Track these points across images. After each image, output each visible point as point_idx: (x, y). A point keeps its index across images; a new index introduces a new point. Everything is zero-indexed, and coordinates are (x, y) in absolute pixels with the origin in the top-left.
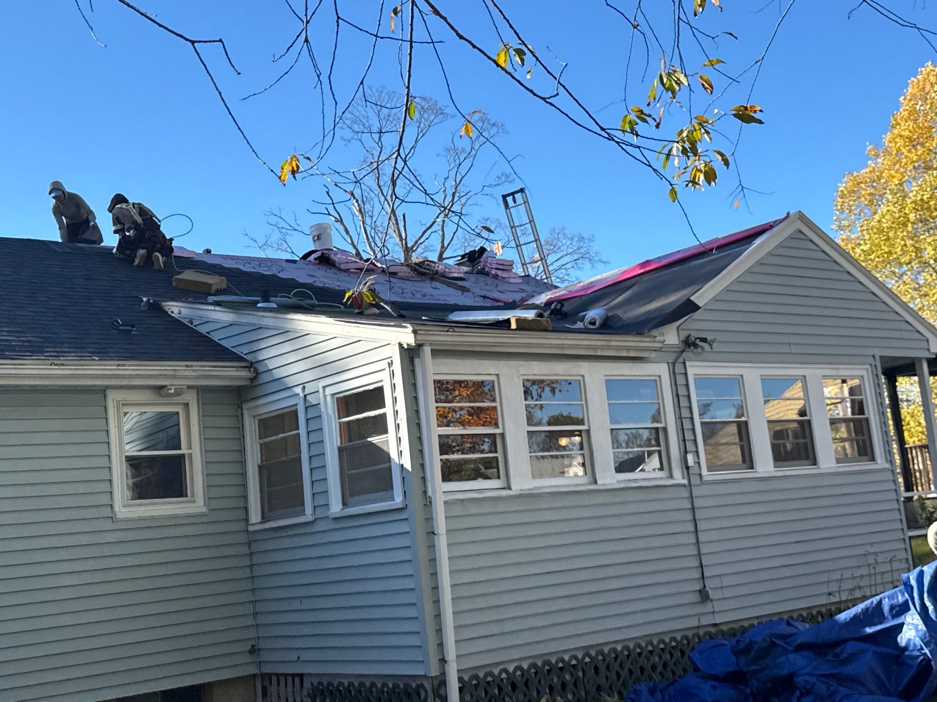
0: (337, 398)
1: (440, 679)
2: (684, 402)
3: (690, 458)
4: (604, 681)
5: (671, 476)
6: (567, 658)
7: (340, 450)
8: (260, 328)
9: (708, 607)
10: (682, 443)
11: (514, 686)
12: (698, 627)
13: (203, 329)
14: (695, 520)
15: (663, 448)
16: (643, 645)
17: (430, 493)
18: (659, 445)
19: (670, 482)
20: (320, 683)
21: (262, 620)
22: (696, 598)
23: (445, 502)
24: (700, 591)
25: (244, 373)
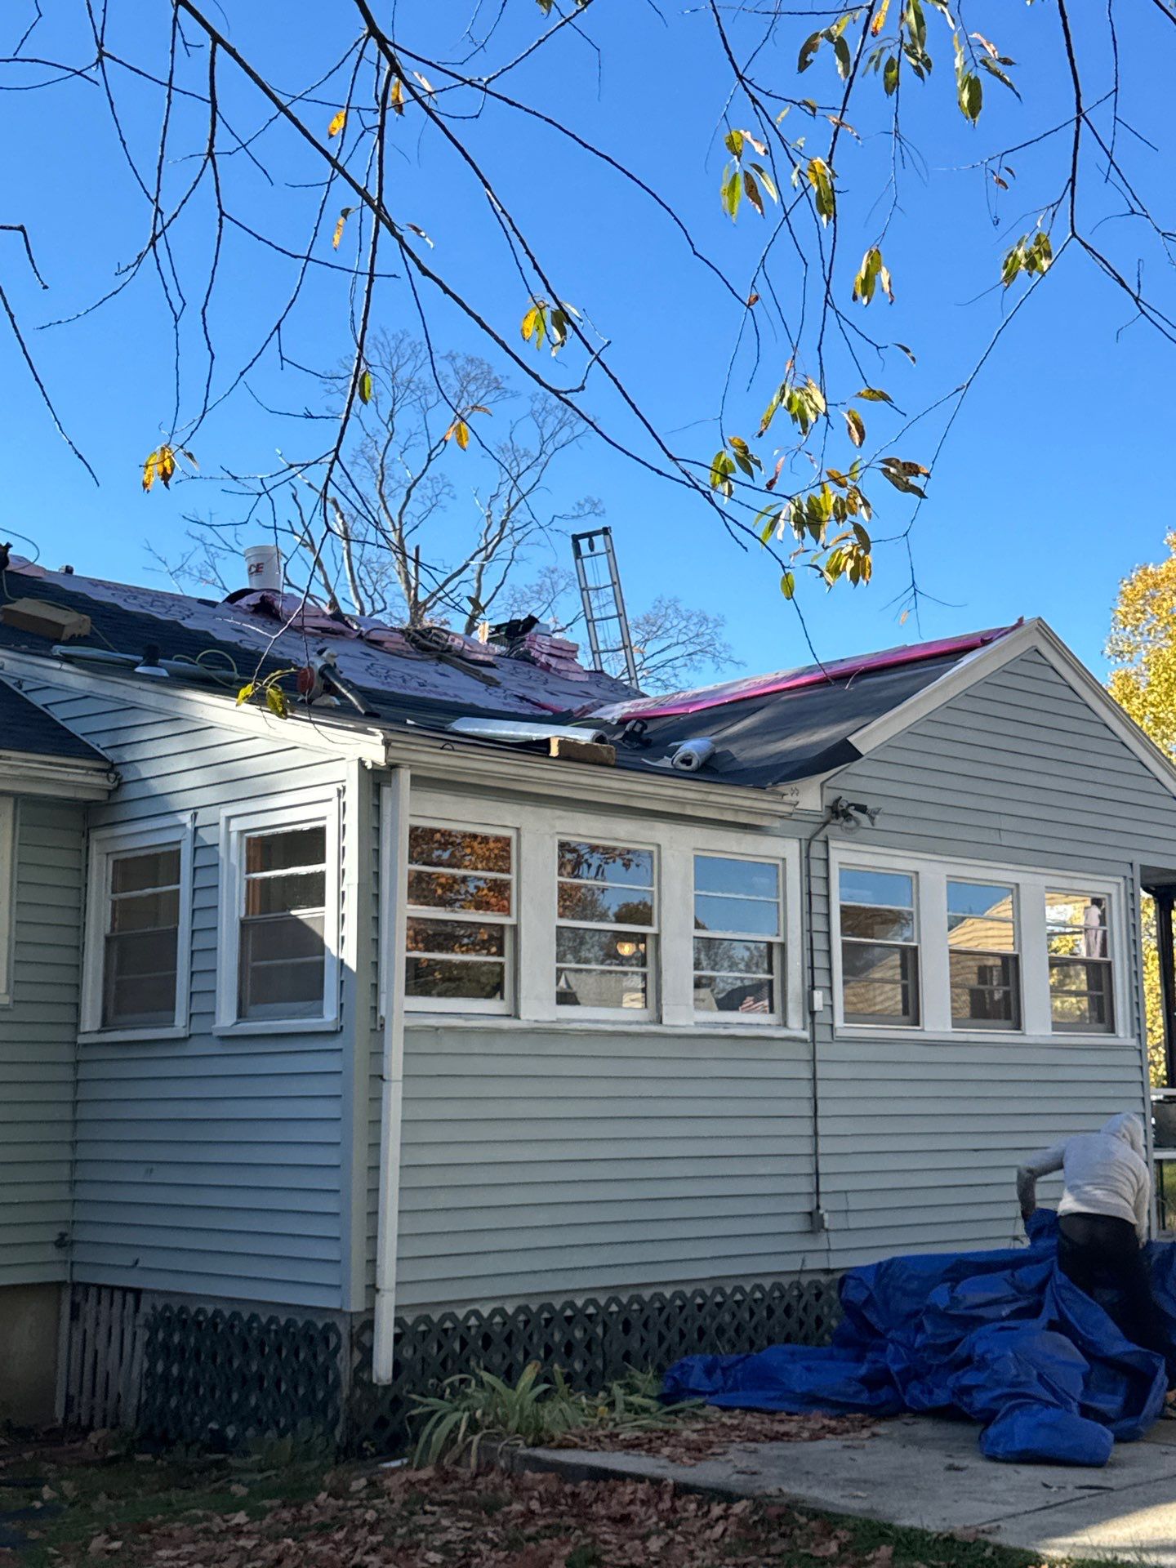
0: (249, 839)
1: (364, 1318)
2: (818, 906)
3: (819, 997)
4: (636, 1345)
5: (785, 1025)
6: (579, 1303)
7: (244, 925)
8: (133, 708)
9: (821, 1242)
10: (808, 973)
11: (487, 1340)
12: (801, 1272)
13: (38, 700)
14: (815, 1097)
15: (776, 976)
16: (709, 1292)
17: (383, 1012)
18: (770, 971)
19: (783, 1033)
20: (167, 1307)
21: (84, 1192)
22: (800, 1224)
23: (406, 1030)
24: (810, 1214)
25: (98, 780)
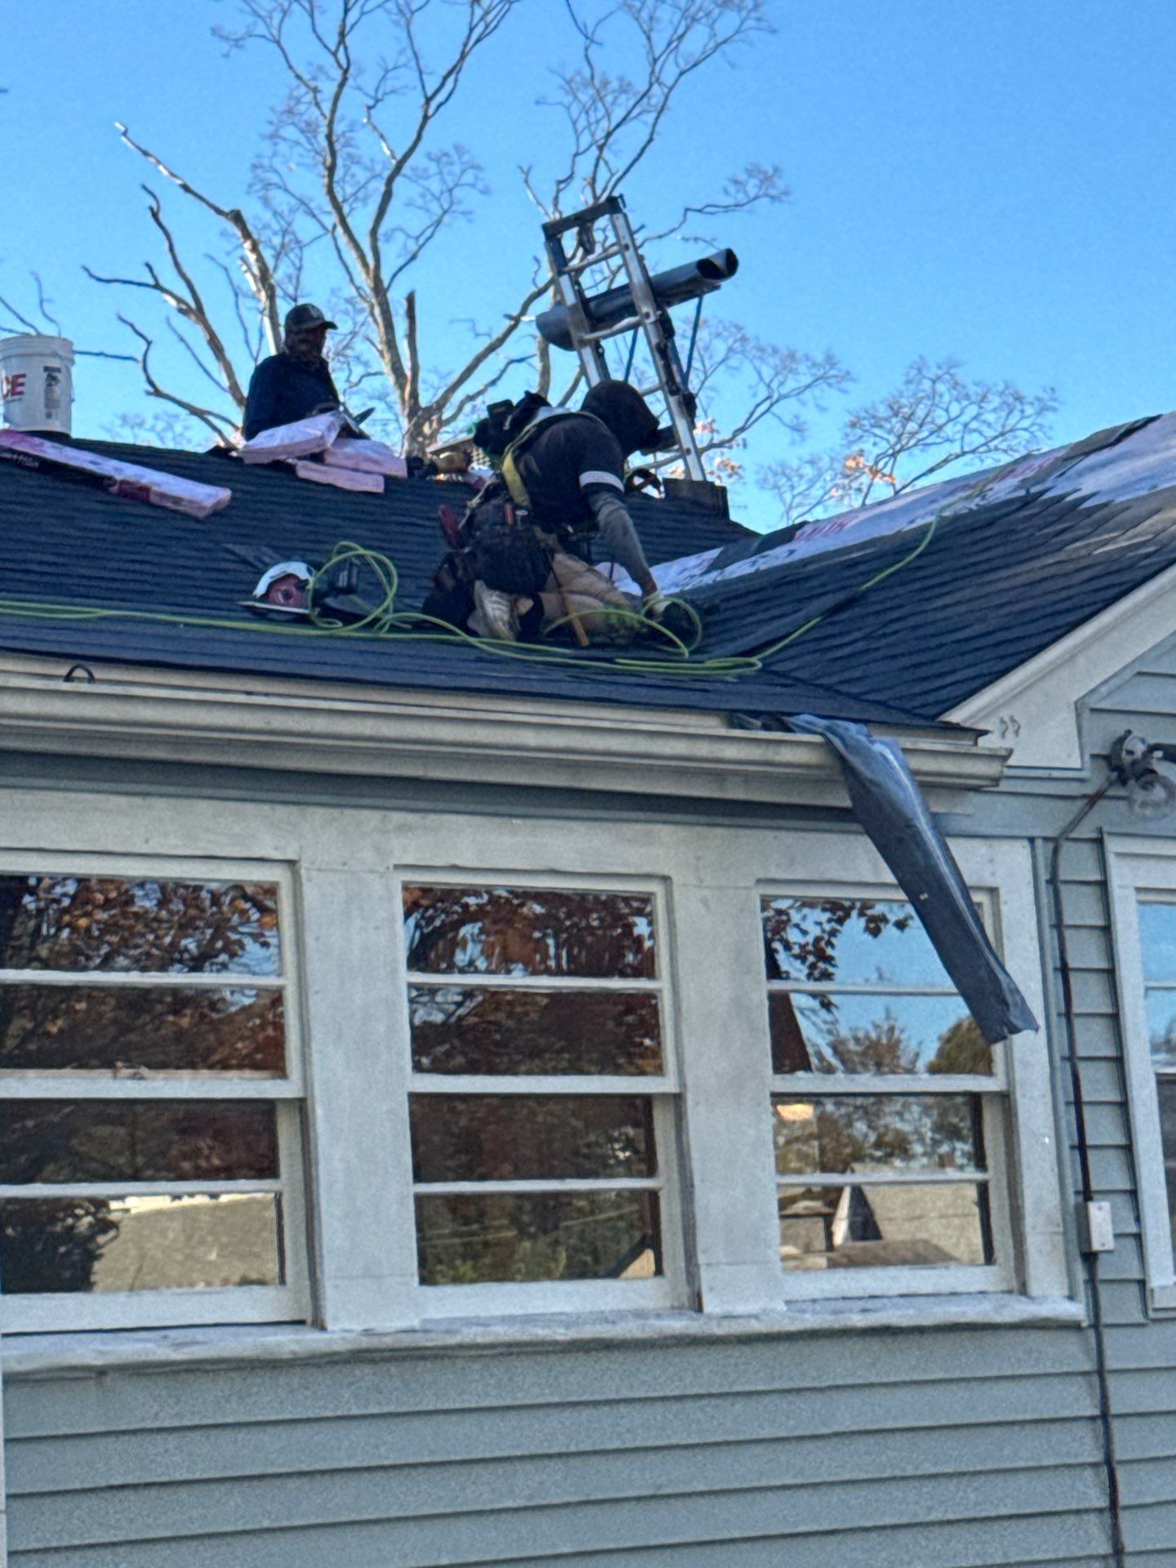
2: (1089, 996)
3: (1102, 1218)
5: (1023, 1290)
10: (1071, 1159)
15: (995, 1174)
18: (979, 1160)
19: (1019, 1310)
